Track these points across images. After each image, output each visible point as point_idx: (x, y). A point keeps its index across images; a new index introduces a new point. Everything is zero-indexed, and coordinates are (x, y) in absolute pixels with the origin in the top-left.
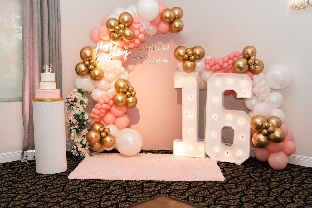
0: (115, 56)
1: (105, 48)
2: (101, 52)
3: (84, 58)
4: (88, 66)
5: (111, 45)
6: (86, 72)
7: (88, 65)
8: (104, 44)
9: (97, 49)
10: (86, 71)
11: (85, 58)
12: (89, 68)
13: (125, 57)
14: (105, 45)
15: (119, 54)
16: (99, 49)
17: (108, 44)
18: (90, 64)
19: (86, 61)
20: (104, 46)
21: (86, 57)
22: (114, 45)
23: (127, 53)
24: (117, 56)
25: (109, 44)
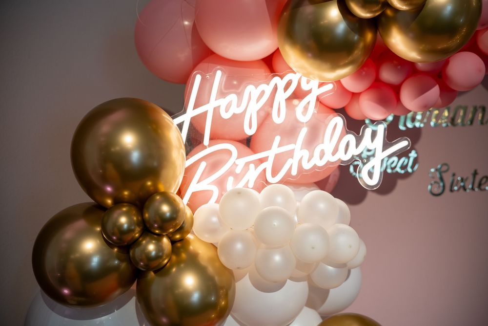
0: (307, 166)
1: (239, 111)
2: (214, 138)
3: (95, 179)
4: (135, 243)
5: (282, 97)
6: (111, 280)
7: (128, 238)
8: (232, 86)
9: (186, 118)
10: (116, 269)
11: (106, 180)
12: (137, 252)
13: (370, 175)
14: (240, 95)
15: (334, 153)
16: (205, 114)
17: (263, 87)
18: (147, 230)
19: (118, 202)
20: (233, 97)
21: (111, 171)
22: (298, 95)
23: (386, 146)
24: (321, 163)
25: (268, 89)
